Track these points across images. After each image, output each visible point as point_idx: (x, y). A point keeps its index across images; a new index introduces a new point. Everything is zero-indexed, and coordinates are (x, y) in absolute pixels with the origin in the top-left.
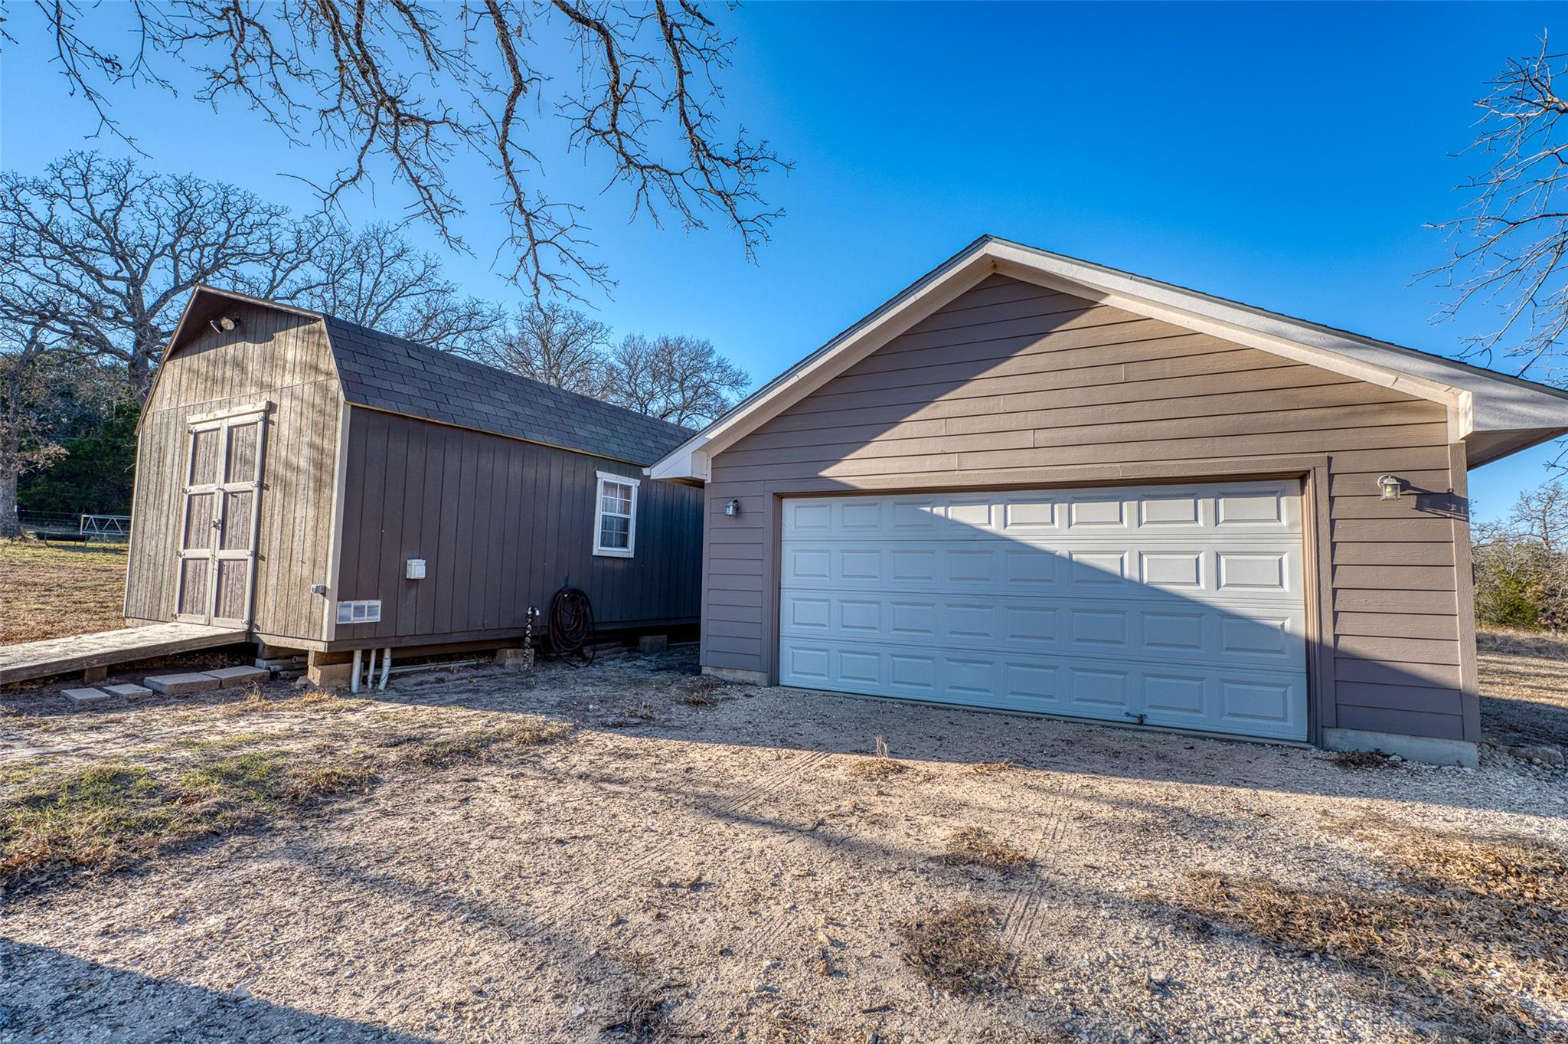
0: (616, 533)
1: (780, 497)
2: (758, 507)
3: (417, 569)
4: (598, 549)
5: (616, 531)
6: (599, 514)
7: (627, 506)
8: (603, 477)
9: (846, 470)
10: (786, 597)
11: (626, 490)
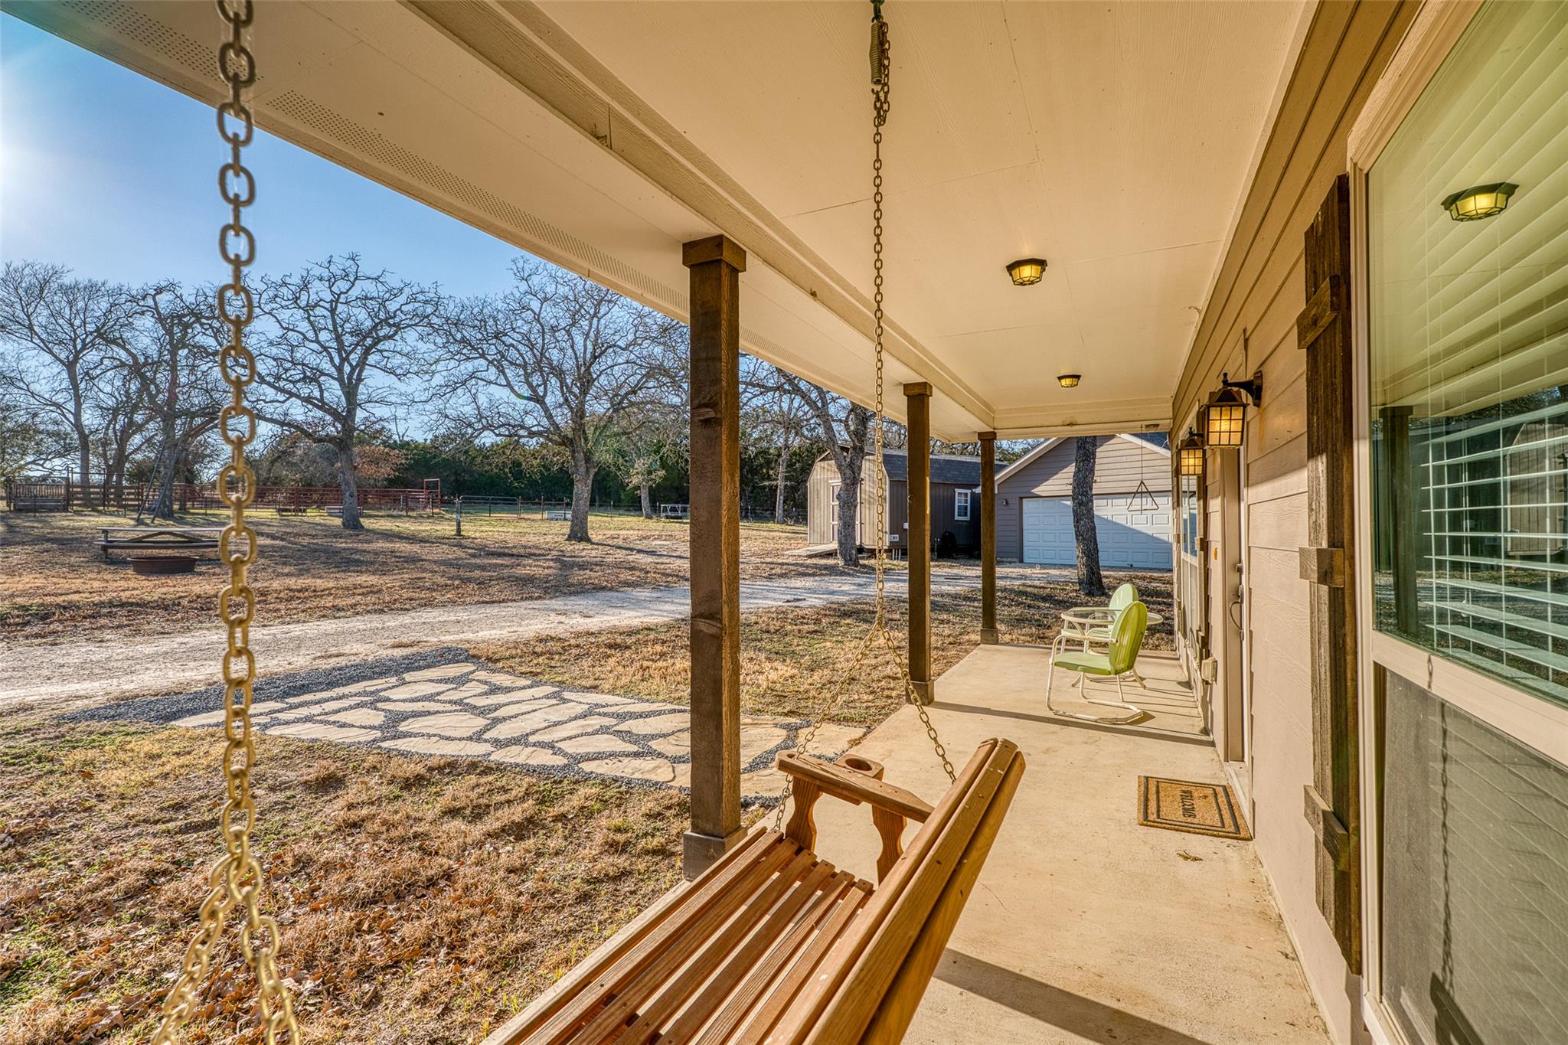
0: (963, 511)
1: (1021, 498)
2: (1014, 502)
3: (906, 526)
4: (957, 518)
5: (962, 510)
6: (957, 504)
7: (966, 502)
8: (958, 491)
9: (1037, 491)
10: (1025, 532)
11: (966, 495)
